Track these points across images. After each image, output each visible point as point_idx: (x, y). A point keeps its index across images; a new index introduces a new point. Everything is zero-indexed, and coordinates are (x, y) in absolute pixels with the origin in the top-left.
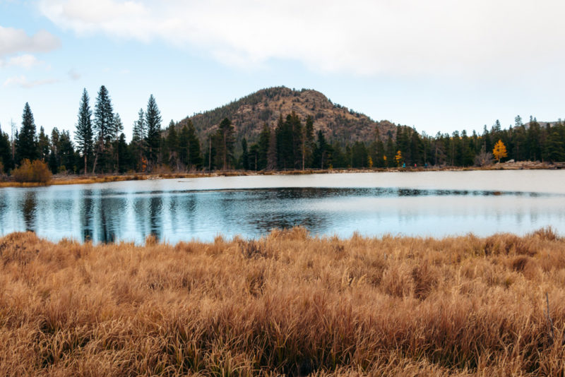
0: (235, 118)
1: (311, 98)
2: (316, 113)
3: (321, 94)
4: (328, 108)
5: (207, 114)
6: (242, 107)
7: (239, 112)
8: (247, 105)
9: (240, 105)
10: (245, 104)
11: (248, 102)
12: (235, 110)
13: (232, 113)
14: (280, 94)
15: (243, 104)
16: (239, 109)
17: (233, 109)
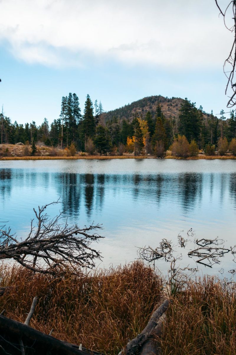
0: (131, 116)
1: (179, 103)
7: (133, 112)
8: (138, 108)
9: (134, 108)
10: (137, 107)
11: (138, 106)
12: (130, 111)
13: (129, 112)
14: (158, 101)
15: (135, 107)
16: (133, 110)
17: (129, 110)
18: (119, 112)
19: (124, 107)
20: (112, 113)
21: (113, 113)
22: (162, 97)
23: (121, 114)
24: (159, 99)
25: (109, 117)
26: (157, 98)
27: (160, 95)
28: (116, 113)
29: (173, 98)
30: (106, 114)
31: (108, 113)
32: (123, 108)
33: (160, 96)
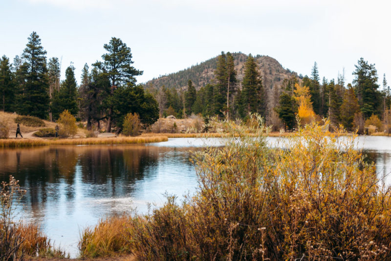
0: (201, 81)
1: (266, 63)
2: (274, 77)
3: (275, 60)
4: (282, 73)
5: (172, 76)
6: (206, 70)
7: (204, 75)
8: (211, 69)
9: (204, 69)
10: (209, 68)
11: (210, 66)
12: (200, 74)
13: (197, 75)
14: (238, 60)
15: (207, 68)
16: (203, 72)
17: (198, 72)
18: (184, 75)
19: (190, 68)
20: (174, 76)
21: (176, 76)
22: (242, 54)
23: (186, 78)
24: (239, 57)
25: (170, 81)
26: (236, 56)
27: (240, 52)
28: (179, 77)
29: (258, 56)
30: (166, 77)
31: (168, 76)
32: (188, 69)
33: (240, 54)
